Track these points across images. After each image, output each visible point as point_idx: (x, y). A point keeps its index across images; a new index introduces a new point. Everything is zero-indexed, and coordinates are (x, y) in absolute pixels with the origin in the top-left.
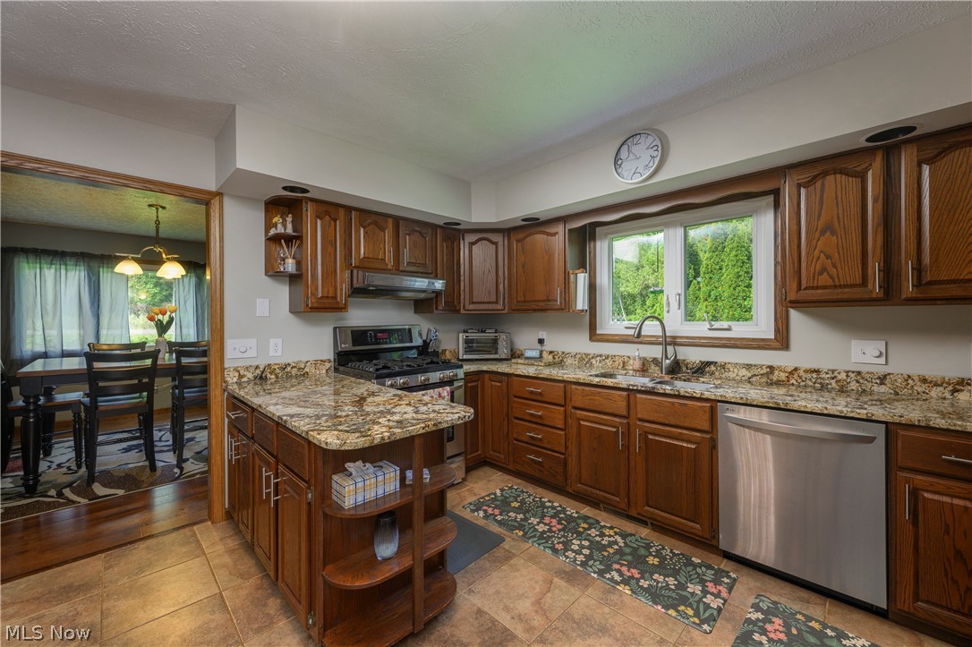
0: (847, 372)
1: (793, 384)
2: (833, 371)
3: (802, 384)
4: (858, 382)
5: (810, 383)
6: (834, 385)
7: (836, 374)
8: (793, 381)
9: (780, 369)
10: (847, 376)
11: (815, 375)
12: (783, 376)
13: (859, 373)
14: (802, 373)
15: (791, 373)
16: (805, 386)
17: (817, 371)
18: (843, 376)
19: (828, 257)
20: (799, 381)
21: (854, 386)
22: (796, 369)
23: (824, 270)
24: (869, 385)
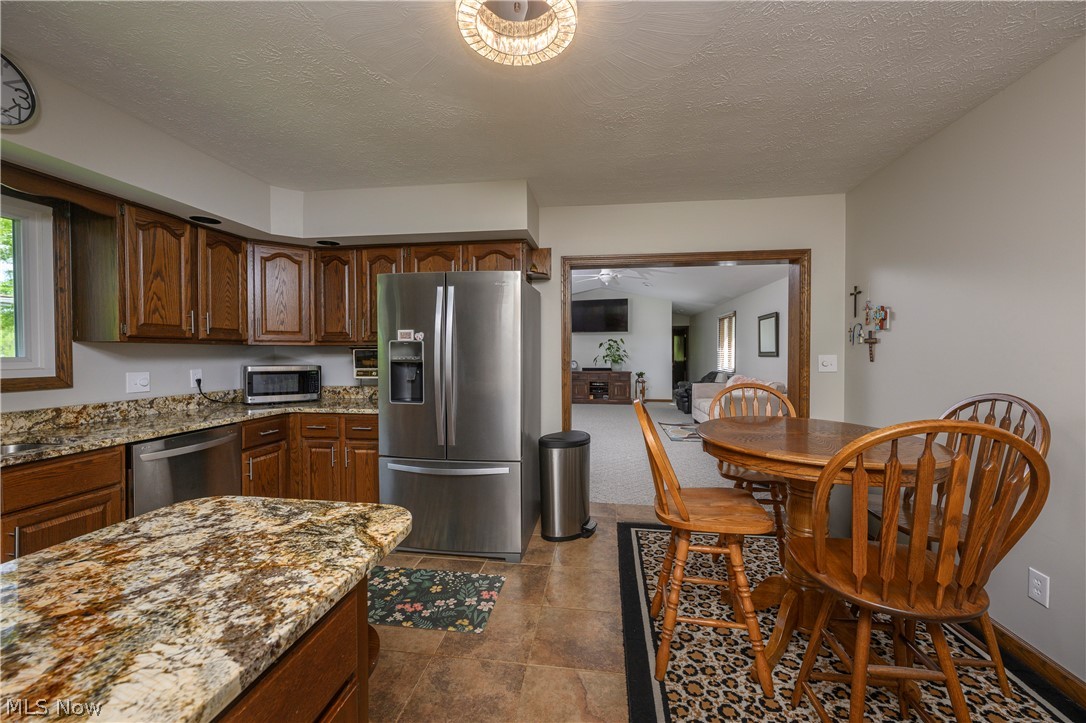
0: (128, 402)
1: (82, 424)
2: (118, 403)
3: (91, 421)
4: (136, 409)
5: (99, 420)
6: (119, 416)
7: (120, 405)
8: (83, 421)
9: (68, 410)
10: (129, 406)
11: (102, 411)
12: (71, 417)
13: (137, 401)
14: (90, 410)
15: (80, 413)
16: (94, 423)
17: (104, 406)
18: (126, 405)
19: (159, 299)
20: (88, 419)
21: (133, 414)
22: (85, 407)
23: (156, 310)
24: (143, 410)
